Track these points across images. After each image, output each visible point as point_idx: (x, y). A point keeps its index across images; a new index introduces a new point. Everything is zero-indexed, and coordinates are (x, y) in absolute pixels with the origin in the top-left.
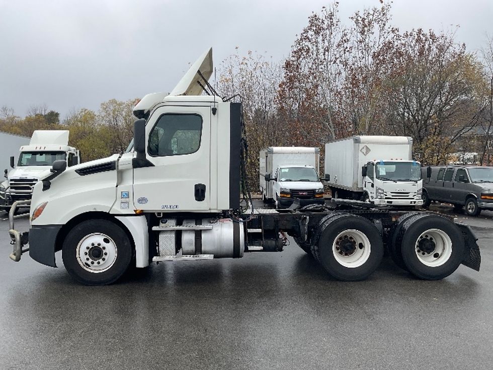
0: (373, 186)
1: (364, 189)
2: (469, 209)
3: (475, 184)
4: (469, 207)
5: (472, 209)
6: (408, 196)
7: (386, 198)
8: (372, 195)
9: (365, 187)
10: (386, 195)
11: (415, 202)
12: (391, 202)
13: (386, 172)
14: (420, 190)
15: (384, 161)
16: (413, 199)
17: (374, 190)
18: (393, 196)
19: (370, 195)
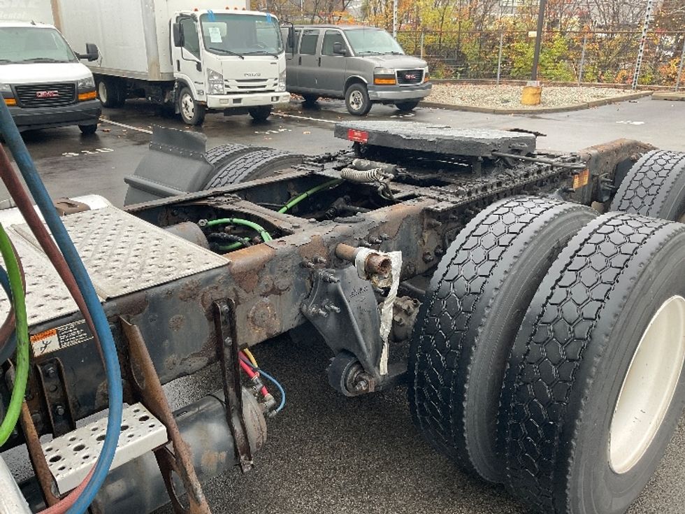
0: (199, 67)
1: (177, 75)
2: (353, 103)
3: (361, 58)
4: (352, 99)
5: (357, 104)
6: (264, 86)
7: (229, 93)
8: (201, 87)
9: (179, 69)
10: (227, 86)
11: (277, 98)
12: (239, 100)
13: (222, 38)
14: (283, 73)
15: (215, 11)
16: (273, 91)
17: (203, 77)
18: (239, 87)
19: (194, 88)
